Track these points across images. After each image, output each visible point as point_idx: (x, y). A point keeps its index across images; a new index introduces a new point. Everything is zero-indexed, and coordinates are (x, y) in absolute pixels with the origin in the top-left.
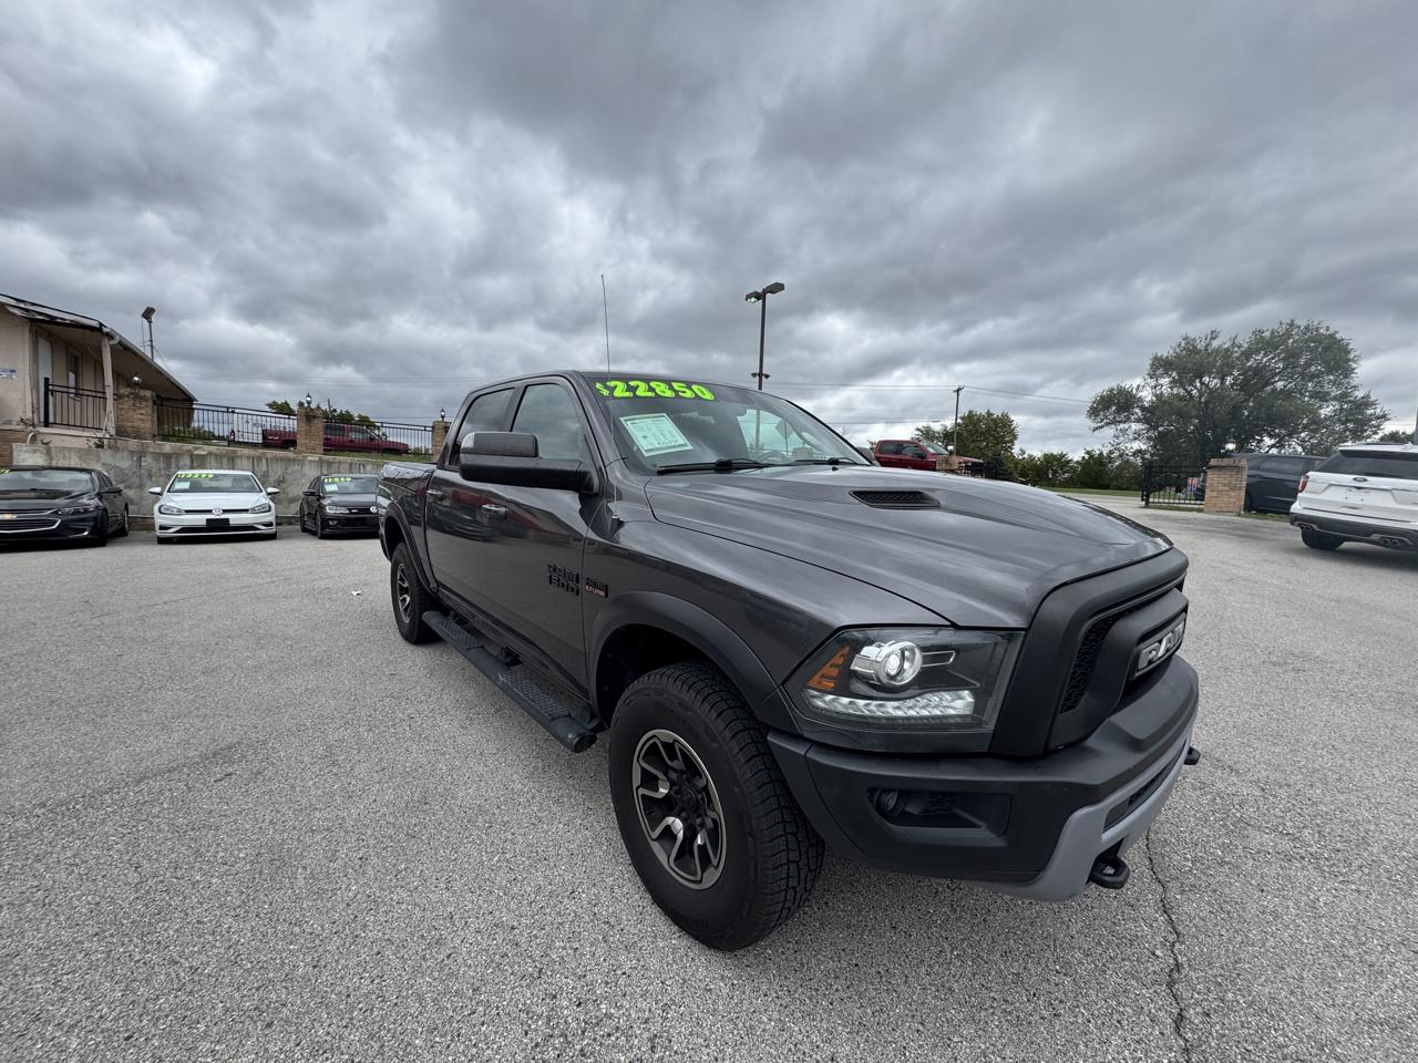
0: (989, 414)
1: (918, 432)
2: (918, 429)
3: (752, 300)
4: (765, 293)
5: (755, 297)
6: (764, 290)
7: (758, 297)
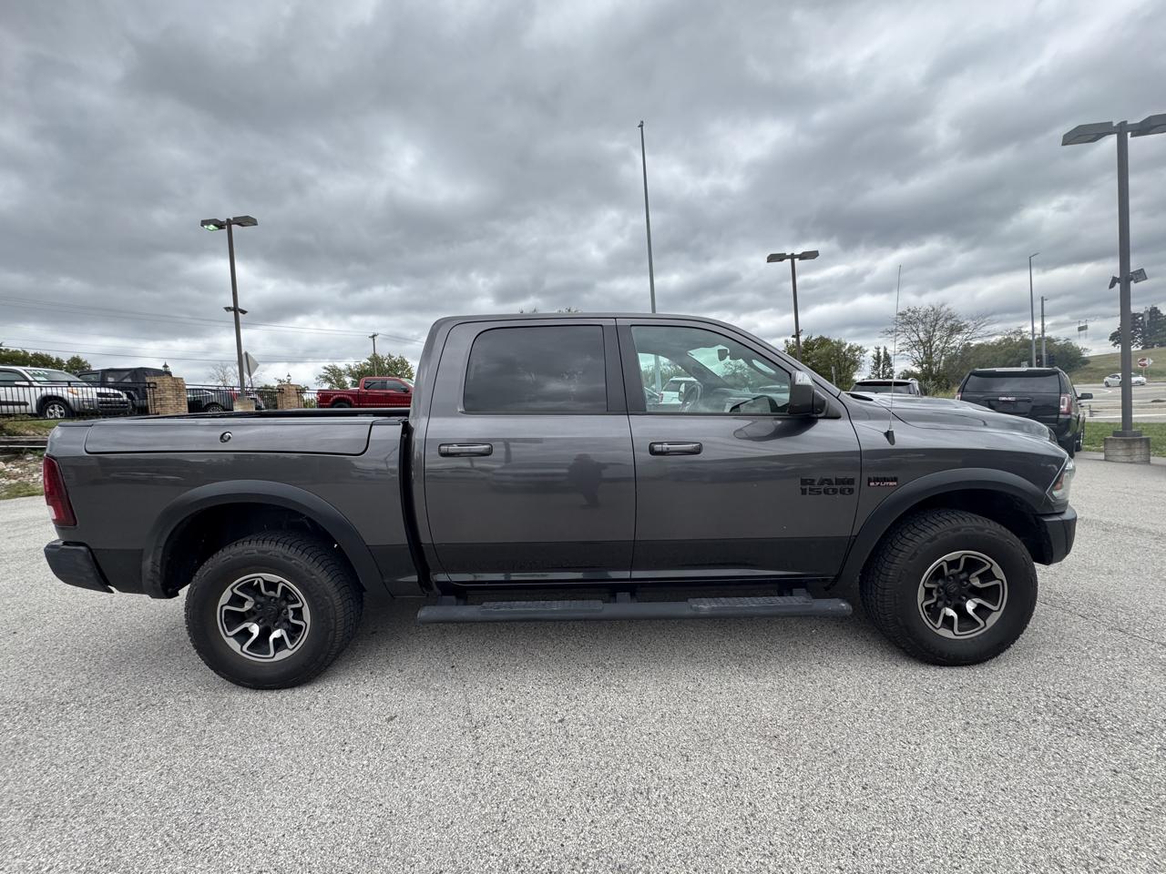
0: (390, 356)
1: (325, 371)
2: (325, 368)
3: (212, 227)
4: (229, 223)
5: (215, 225)
6: (228, 220)
7: (220, 225)
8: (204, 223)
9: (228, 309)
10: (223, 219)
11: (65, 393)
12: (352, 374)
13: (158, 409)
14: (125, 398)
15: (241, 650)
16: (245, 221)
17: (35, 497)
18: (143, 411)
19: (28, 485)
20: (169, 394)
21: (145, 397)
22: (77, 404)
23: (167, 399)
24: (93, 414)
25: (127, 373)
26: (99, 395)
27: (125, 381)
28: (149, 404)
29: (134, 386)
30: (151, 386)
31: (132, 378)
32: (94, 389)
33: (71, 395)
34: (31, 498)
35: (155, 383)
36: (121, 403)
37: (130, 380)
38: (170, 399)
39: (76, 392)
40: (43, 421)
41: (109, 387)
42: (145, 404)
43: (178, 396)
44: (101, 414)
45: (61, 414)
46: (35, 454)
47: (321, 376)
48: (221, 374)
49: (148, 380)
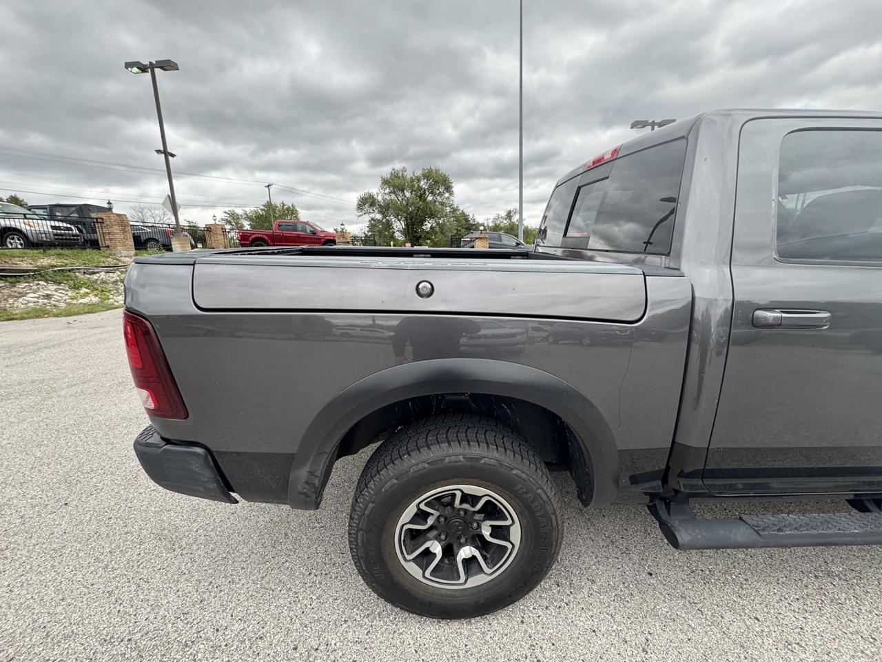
0: (284, 205)
1: (226, 215)
3: (135, 70)
4: (152, 67)
5: (138, 68)
6: (151, 63)
7: (143, 69)
8: (129, 65)
9: (159, 152)
10: (146, 62)
11: (23, 225)
12: (248, 218)
13: (108, 243)
14: (75, 231)
15: (424, 576)
16: (167, 65)
17: (15, 321)
18: (95, 244)
19: (5, 310)
20: (116, 229)
21: (94, 231)
22: (35, 235)
23: (115, 234)
24: (50, 246)
25: (74, 209)
26: (53, 228)
27: (72, 215)
28: (99, 238)
29: (81, 220)
30: (99, 220)
31: (78, 213)
32: (48, 222)
33: (28, 228)
34: (11, 322)
35: (102, 219)
36: (73, 235)
37: (77, 215)
38: (117, 234)
39: (31, 224)
40: (6, 251)
41: (58, 221)
42: (96, 238)
43: (124, 231)
44: (58, 245)
45: (21, 244)
46: (6, 281)
47: (222, 219)
48: (140, 214)
49: (93, 215)
